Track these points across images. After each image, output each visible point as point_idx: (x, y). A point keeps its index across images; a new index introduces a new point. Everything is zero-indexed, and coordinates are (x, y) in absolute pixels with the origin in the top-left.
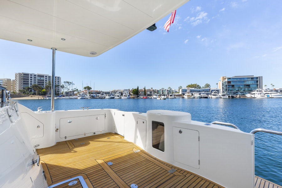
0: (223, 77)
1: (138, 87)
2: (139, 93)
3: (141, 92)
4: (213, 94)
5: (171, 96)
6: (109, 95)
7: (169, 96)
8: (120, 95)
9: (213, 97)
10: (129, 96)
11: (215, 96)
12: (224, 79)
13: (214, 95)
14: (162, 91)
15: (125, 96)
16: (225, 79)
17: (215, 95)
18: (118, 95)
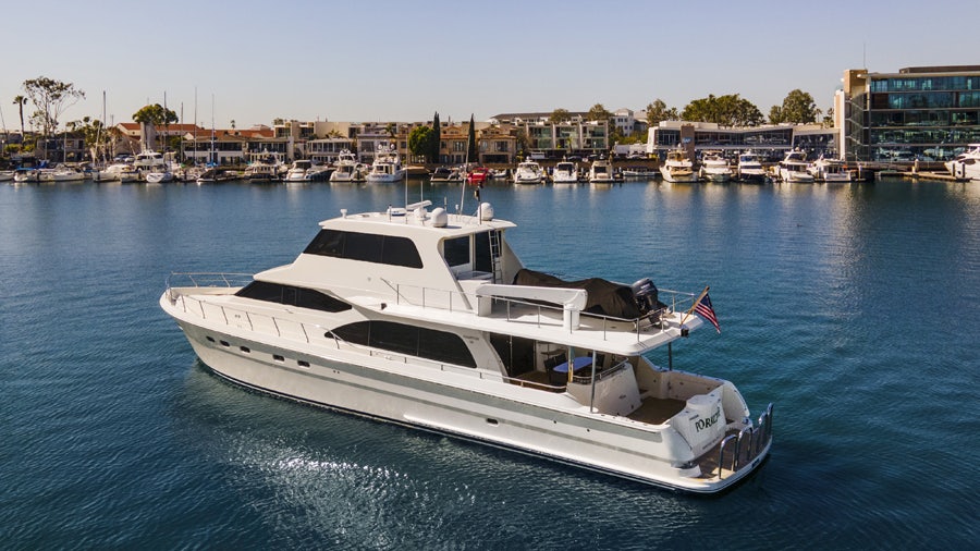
0: (853, 74)
1: (437, 118)
2: (444, 146)
3: (450, 145)
4: (787, 162)
5: (598, 170)
6: (299, 165)
7: (592, 171)
8: (355, 166)
9: (786, 174)
10: (398, 168)
11: (794, 173)
12: (856, 79)
13: (790, 168)
14: (558, 129)
15: (381, 168)
16: (862, 82)
17: (797, 168)
18: (347, 163)
